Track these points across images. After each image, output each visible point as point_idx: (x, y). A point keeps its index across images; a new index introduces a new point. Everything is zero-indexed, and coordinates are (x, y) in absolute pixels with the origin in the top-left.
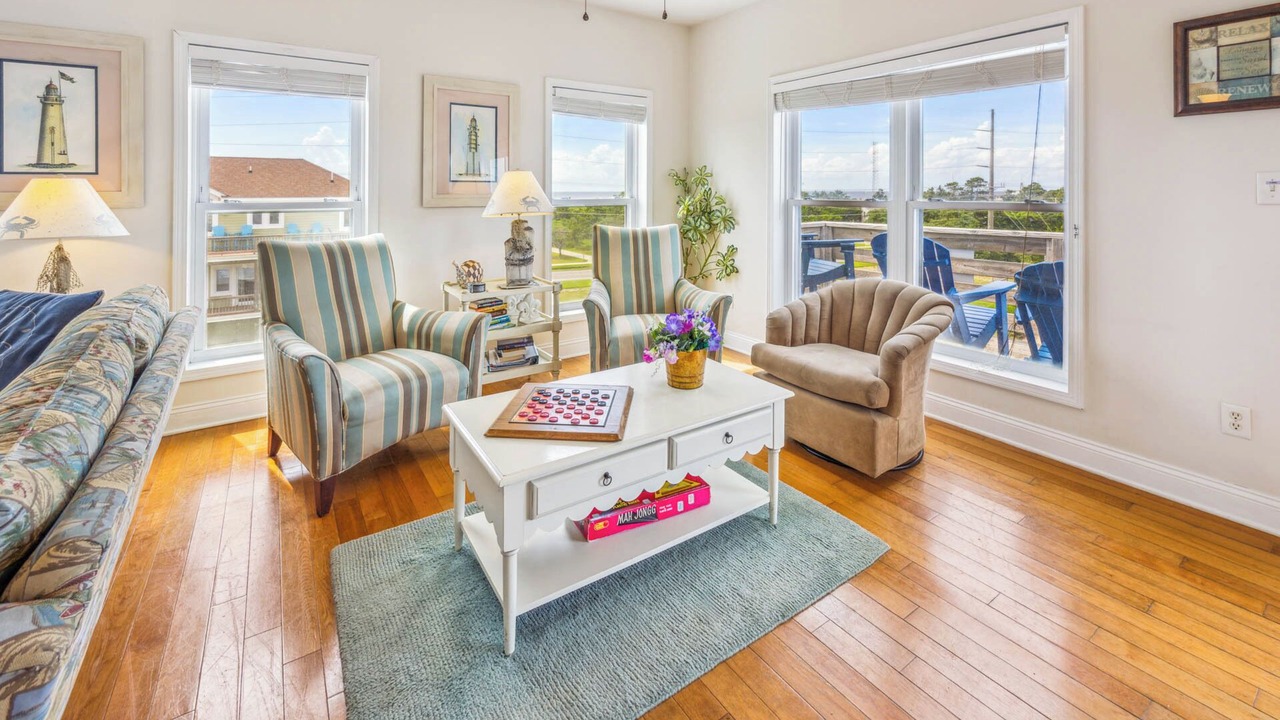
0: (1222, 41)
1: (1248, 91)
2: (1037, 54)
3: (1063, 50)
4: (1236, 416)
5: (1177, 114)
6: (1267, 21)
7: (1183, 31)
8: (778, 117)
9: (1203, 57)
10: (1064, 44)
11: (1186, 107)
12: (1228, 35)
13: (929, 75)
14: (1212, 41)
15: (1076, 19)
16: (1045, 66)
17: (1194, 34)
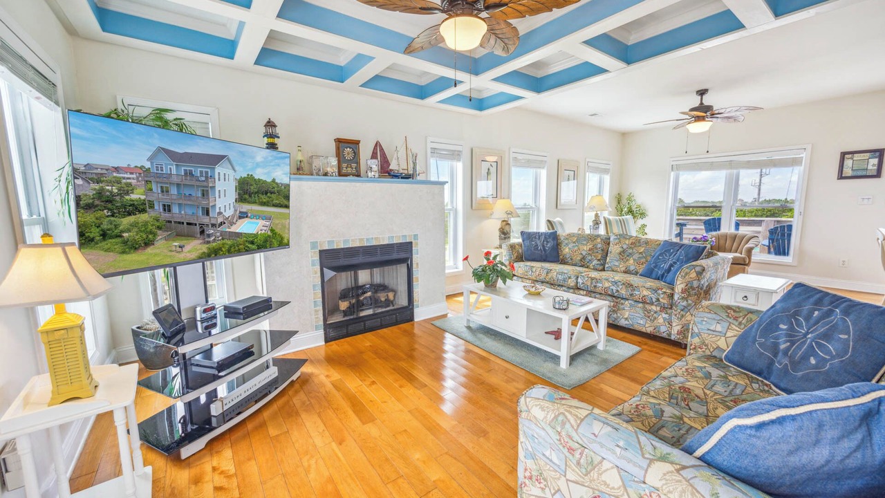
0: (855, 159)
1: (860, 173)
2: (793, 158)
3: (802, 157)
4: (844, 261)
5: (838, 179)
6: (868, 154)
7: (843, 155)
8: (672, 173)
9: (848, 163)
10: (803, 155)
11: (841, 176)
12: (857, 157)
13: (749, 162)
14: (852, 158)
15: (809, 147)
16: (795, 162)
17: (847, 156)
